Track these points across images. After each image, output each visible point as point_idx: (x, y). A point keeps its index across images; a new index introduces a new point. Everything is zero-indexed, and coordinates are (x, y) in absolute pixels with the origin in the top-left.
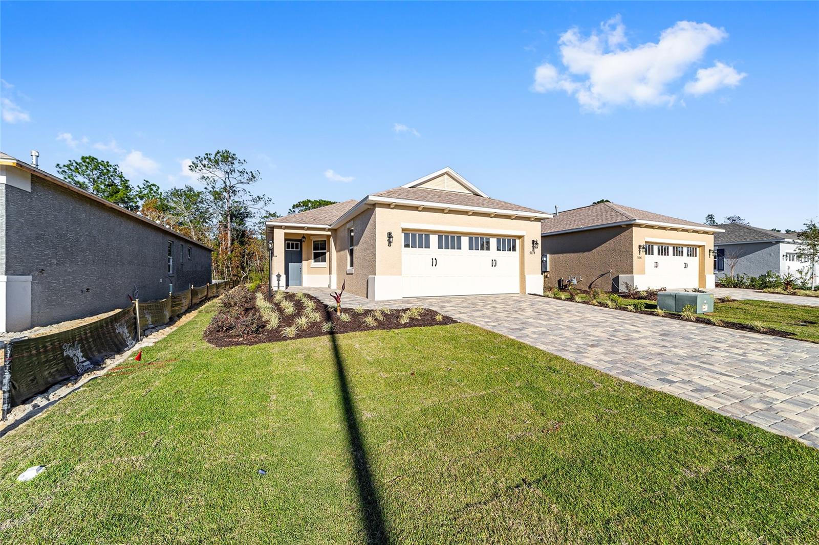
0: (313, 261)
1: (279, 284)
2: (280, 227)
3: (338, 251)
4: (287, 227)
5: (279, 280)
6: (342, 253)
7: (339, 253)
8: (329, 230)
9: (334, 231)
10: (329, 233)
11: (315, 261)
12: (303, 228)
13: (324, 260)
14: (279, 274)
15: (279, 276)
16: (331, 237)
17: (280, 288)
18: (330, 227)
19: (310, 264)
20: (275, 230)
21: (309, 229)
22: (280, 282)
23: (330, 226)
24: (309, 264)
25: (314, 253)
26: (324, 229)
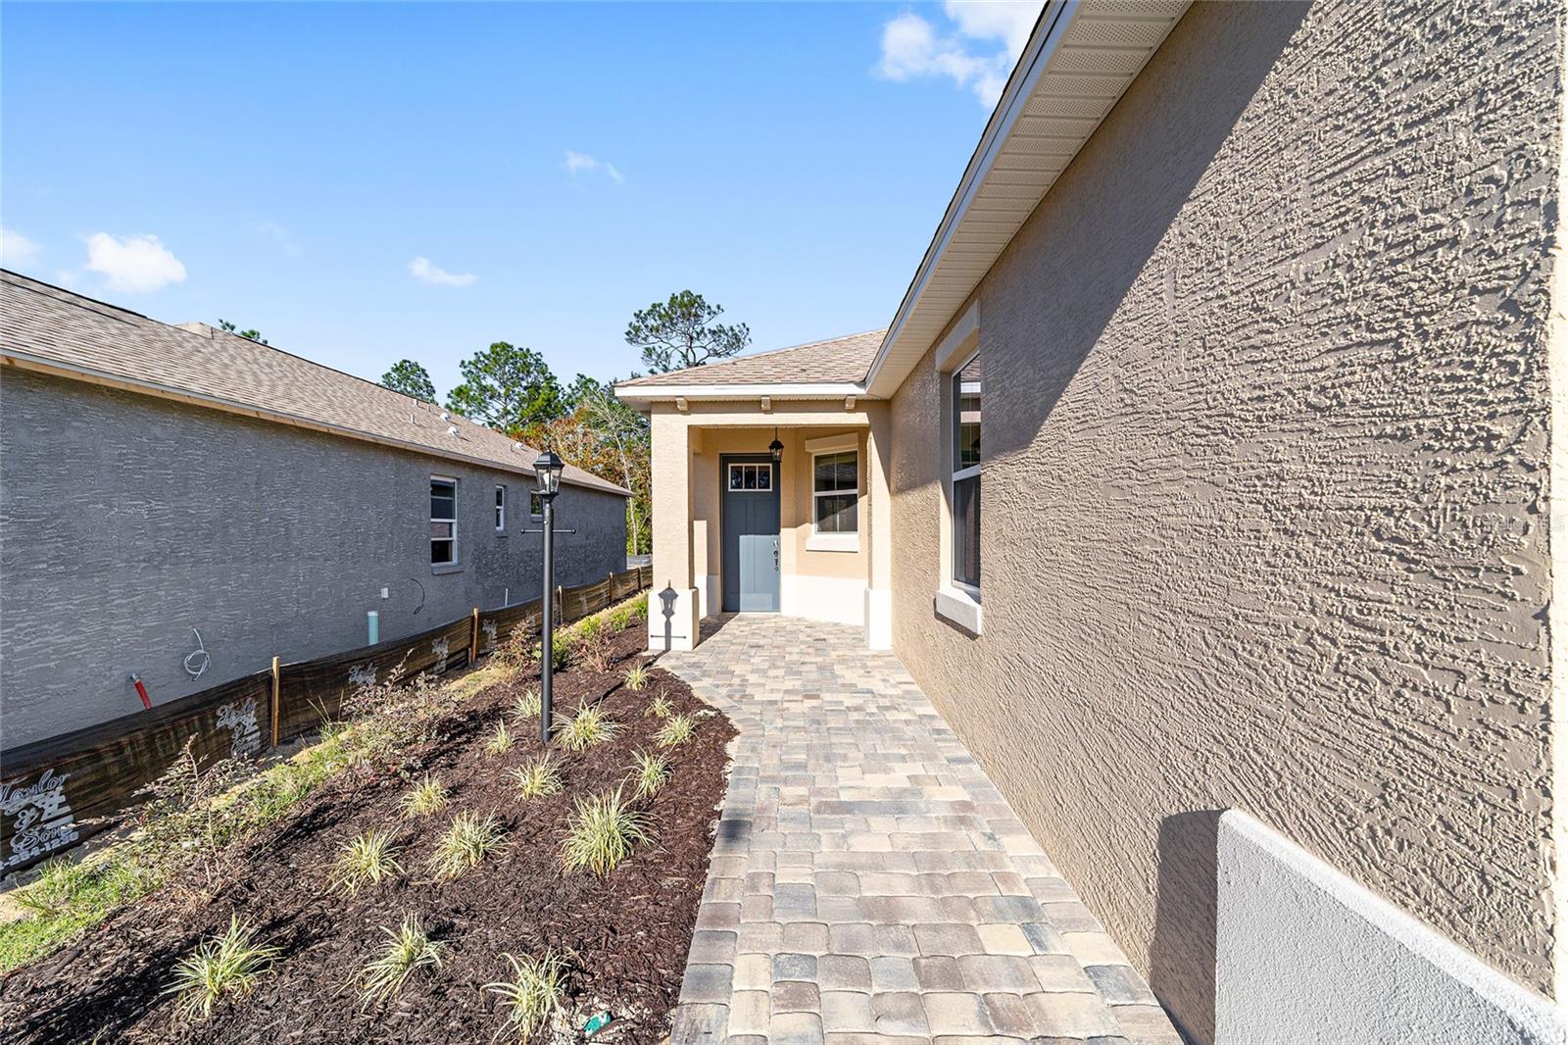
0: (814, 527)
1: (668, 625)
2: (669, 406)
3: (897, 490)
4: (695, 405)
5: (668, 612)
6: (914, 498)
7: (899, 499)
8: (860, 404)
9: (881, 407)
10: (861, 418)
11: (823, 529)
12: (753, 405)
13: (851, 526)
14: (669, 589)
15: (669, 596)
16: (871, 435)
17: (676, 645)
18: (861, 391)
19: (805, 539)
20: (653, 416)
21: (778, 405)
22: (672, 619)
23: (863, 383)
24: (802, 540)
25: (819, 498)
26: (837, 404)
